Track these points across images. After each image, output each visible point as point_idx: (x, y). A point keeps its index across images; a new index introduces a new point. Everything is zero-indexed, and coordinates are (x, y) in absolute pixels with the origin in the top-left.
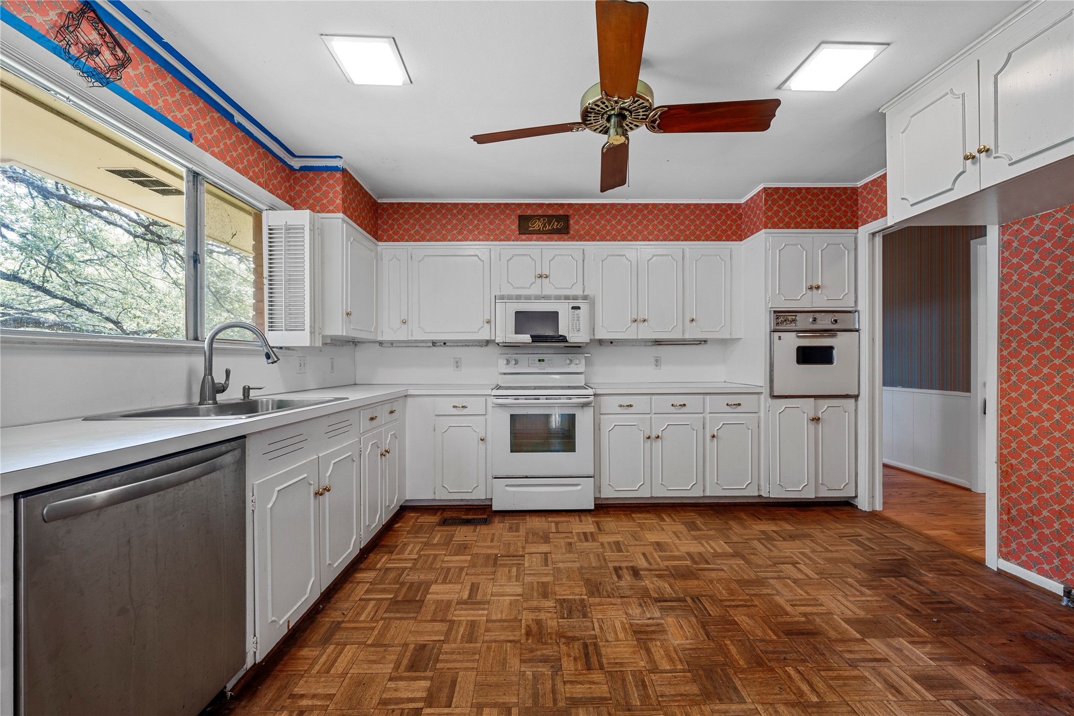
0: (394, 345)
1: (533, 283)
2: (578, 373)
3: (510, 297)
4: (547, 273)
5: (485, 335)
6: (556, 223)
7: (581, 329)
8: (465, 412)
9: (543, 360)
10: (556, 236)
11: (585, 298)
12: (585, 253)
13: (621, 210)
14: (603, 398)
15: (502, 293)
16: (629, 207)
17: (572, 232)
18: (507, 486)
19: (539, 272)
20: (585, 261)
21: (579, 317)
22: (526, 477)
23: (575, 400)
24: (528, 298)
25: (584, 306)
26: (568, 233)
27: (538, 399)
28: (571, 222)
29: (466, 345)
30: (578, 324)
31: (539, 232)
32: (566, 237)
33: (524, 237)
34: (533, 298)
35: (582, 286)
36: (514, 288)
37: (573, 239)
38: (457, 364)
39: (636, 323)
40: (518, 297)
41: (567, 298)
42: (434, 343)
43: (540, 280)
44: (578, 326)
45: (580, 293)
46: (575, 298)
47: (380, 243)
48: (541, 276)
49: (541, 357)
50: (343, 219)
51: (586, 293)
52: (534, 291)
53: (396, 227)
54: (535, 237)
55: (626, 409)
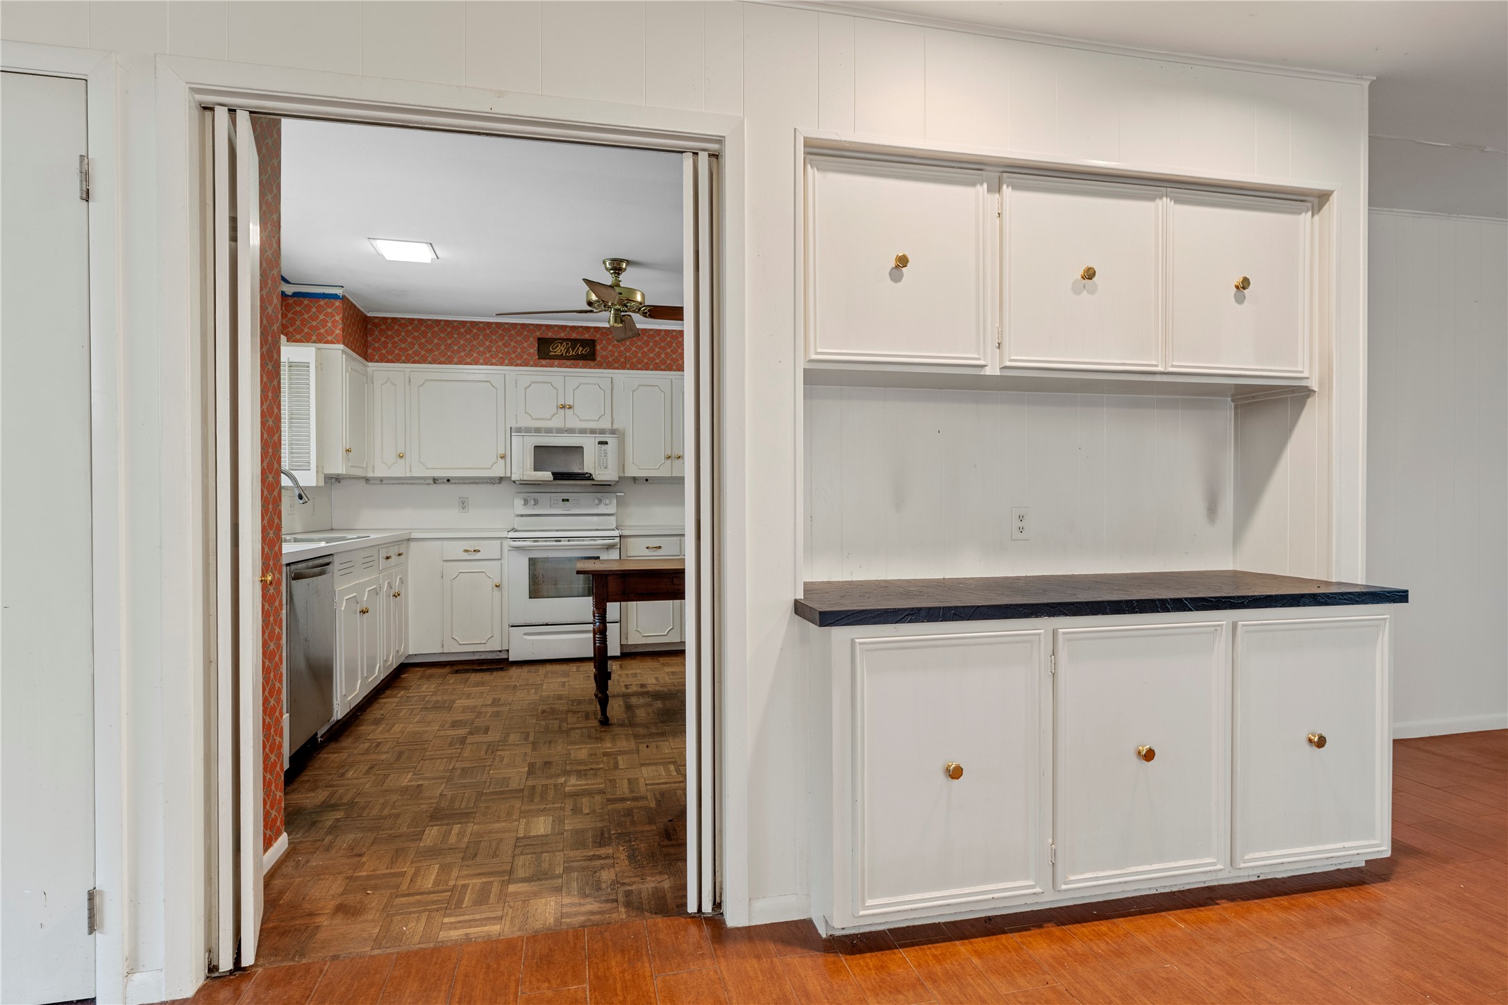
0: (384, 482)
1: (555, 414)
2: (609, 515)
3: (528, 430)
4: (571, 403)
5: (498, 472)
6: (581, 349)
7: (609, 467)
8: (478, 556)
9: (568, 500)
10: (581, 363)
11: (613, 432)
12: (614, 382)
13: (653, 336)
14: (630, 540)
15: (519, 425)
16: (663, 333)
17: (598, 359)
18: (525, 634)
19: (561, 402)
20: (614, 390)
21: (606, 453)
22: (547, 625)
23: (600, 542)
24: (549, 431)
25: (612, 441)
26: (594, 359)
27: (560, 541)
28: (598, 347)
29: (474, 483)
30: (605, 460)
31: (561, 357)
32: (592, 364)
33: (544, 362)
34: (554, 431)
35: (610, 419)
36: (533, 419)
37: (600, 366)
38: (464, 504)
39: (670, 460)
40: (538, 430)
41: (593, 431)
42: (435, 480)
43: (562, 411)
44: (605, 462)
45: (607, 425)
46: (602, 432)
47: (370, 364)
48: (563, 407)
49: (566, 496)
50: (342, 350)
51: (615, 426)
52: (555, 423)
53: (390, 345)
54: (556, 362)
55: (654, 551)
